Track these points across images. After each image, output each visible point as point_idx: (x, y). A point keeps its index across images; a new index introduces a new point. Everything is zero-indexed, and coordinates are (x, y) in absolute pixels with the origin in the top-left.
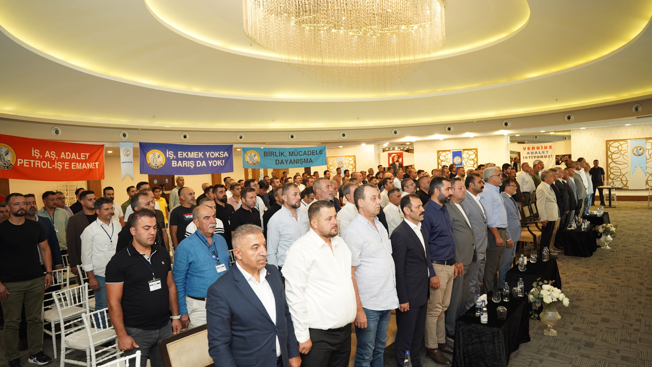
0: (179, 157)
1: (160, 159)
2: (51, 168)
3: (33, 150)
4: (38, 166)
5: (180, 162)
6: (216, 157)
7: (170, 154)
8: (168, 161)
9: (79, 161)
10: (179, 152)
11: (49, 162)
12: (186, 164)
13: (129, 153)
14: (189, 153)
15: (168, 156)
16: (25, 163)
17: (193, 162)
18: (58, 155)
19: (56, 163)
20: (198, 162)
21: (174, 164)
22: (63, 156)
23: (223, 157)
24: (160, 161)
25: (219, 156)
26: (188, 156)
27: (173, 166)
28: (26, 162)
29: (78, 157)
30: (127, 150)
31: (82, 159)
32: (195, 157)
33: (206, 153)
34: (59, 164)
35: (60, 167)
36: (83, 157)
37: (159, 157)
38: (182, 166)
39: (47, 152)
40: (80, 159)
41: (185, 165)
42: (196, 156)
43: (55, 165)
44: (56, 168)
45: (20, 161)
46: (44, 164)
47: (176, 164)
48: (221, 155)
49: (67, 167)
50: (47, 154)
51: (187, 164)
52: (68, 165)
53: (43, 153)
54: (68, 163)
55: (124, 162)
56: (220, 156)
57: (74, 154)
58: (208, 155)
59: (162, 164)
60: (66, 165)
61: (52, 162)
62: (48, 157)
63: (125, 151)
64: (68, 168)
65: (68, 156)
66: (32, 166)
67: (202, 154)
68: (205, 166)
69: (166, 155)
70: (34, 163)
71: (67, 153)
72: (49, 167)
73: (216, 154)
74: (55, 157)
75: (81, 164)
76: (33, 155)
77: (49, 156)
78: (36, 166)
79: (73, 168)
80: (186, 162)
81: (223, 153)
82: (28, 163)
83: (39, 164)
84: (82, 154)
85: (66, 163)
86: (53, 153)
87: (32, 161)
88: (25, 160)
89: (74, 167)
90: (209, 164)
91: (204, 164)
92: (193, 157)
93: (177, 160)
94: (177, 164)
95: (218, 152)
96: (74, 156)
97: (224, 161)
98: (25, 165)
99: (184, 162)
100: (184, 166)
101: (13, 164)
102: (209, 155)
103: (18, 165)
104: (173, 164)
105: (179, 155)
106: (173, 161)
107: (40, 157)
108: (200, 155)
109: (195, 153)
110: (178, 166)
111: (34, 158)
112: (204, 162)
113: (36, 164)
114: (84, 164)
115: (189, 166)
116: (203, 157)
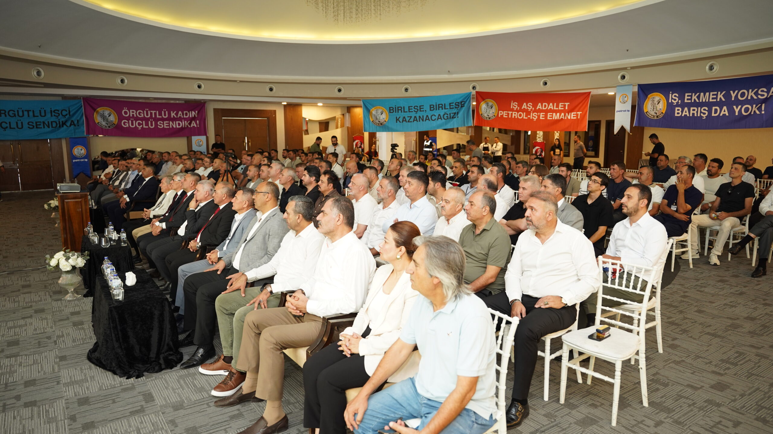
0: (686, 101)
1: (659, 106)
2: (527, 118)
3: (512, 103)
4: (515, 116)
5: (686, 109)
6: (749, 98)
7: (674, 98)
8: (671, 107)
9: (556, 112)
10: (686, 94)
11: (525, 113)
12: (694, 111)
13: (626, 99)
14: (702, 94)
15: (670, 101)
16: (504, 114)
17: (707, 109)
18: (535, 106)
19: (532, 114)
20: (714, 108)
21: (678, 112)
22: (539, 106)
23: (766, 98)
24: (660, 108)
25: (755, 98)
26: (699, 100)
27: (676, 115)
28: (506, 113)
29: (556, 107)
30: (625, 96)
31: (560, 109)
32: (711, 100)
33: (732, 92)
34: (535, 114)
35: (535, 117)
36: (561, 107)
37: (659, 102)
38: (688, 115)
39: (525, 104)
40: (557, 109)
41: (693, 114)
42: (713, 98)
43: (530, 115)
44: (531, 118)
45: (501, 113)
46: (520, 115)
47: (680, 112)
48: (763, 95)
49: (542, 117)
50: (524, 106)
51: (697, 112)
52: (544, 116)
53: (520, 105)
54: (544, 114)
55: (619, 111)
56: (759, 97)
57: (551, 104)
58: (733, 96)
59: (662, 113)
60: (541, 116)
61: (528, 113)
62: (524, 108)
63: (622, 97)
64: (544, 118)
65: (545, 107)
66: (510, 117)
67: (723, 96)
68: (727, 114)
69: (667, 99)
70: (512, 114)
71: (544, 104)
72: (524, 118)
73: (751, 94)
74: (531, 108)
75: (558, 114)
76: (512, 107)
77: (526, 107)
78: (513, 117)
79: (548, 118)
80: (696, 108)
81: (765, 90)
82: (506, 114)
83: (515, 115)
84: (560, 104)
85: (541, 114)
86: (530, 105)
87: (510, 113)
88: (505, 112)
89: (550, 117)
90: (735, 112)
91: (725, 111)
92: (707, 101)
93: (683, 105)
94: (682, 112)
95: (756, 90)
96: (551, 106)
97: (763, 105)
98: (504, 116)
99: (692, 108)
100: (691, 115)
101: (496, 115)
102: (736, 96)
103: (499, 116)
104: (676, 112)
105: (686, 97)
106: (677, 108)
107: (517, 109)
108: (720, 96)
109: (711, 93)
110: (683, 115)
111: (512, 110)
112: (725, 108)
113: (513, 115)
114: (563, 114)
115: (699, 115)
116: (723, 100)
